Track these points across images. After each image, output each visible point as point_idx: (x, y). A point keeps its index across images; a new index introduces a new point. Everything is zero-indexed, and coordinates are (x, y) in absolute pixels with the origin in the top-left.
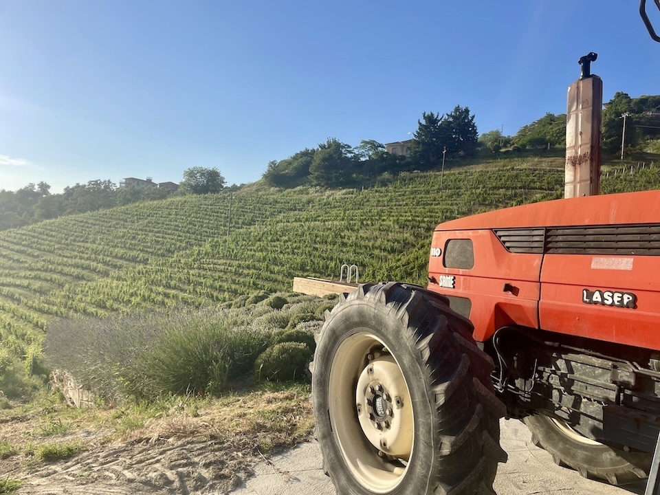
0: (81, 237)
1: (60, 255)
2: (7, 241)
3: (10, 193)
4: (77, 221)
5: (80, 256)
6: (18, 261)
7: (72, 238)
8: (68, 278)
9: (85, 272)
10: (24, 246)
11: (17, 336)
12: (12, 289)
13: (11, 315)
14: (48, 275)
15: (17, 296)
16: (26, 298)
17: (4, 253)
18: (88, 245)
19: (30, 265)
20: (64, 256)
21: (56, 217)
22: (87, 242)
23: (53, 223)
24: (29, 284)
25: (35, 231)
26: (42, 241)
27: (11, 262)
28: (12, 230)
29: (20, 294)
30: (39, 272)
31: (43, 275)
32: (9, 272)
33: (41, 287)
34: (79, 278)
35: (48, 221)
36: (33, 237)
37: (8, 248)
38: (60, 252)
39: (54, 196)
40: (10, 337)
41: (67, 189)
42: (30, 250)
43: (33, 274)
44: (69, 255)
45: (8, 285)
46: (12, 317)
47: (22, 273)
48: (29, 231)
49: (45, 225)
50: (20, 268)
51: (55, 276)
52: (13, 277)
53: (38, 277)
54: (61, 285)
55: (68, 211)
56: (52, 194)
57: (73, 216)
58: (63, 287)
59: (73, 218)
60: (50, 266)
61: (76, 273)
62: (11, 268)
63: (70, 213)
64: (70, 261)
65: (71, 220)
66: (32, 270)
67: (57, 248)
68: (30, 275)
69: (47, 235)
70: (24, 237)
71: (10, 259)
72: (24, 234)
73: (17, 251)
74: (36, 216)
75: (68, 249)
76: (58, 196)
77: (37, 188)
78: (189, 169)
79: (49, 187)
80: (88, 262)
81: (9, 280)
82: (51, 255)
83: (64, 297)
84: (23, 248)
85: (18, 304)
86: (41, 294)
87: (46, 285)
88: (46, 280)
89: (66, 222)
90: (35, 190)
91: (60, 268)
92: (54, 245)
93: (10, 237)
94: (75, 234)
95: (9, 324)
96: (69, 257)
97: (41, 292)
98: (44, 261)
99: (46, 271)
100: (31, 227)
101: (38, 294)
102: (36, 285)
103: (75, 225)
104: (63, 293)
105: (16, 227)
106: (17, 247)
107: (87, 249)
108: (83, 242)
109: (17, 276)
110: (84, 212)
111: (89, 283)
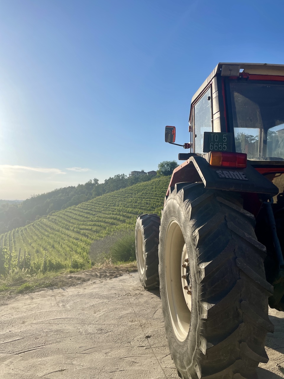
0: (113, 203)
1: (104, 213)
2: (82, 208)
3: (82, 185)
4: (110, 196)
5: (113, 213)
6: (87, 217)
7: (109, 204)
8: (108, 225)
9: (115, 221)
10: (89, 210)
11: (87, 252)
12: (85, 231)
13: (84, 243)
14: (99, 224)
15: (87, 234)
16: (90, 235)
17: (81, 214)
18: (116, 207)
19: (92, 219)
20: (106, 214)
21: (102, 195)
22: (115, 206)
23: (100, 198)
24: (91, 228)
25: (93, 203)
26: (96, 207)
27: (84, 218)
28: (83, 203)
29: (88, 233)
30: (95, 222)
31: (97, 223)
32: (83, 223)
33: (96, 229)
34: (113, 224)
35: (98, 197)
36: (93, 205)
37: (82, 212)
38: (104, 212)
39: (100, 185)
40: (84, 254)
41: (106, 181)
42: (91, 212)
43: (93, 223)
44: (108, 213)
45: (83, 229)
46: (85, 244)
47: (89, 223)
48: (90, 203)
49: (97, 199)
50: (88, 221)
51: (102, 224)
52: (85, 225)
53: (95, 224)
54: (105, 228)
55: (107, 191)
56: (100, 184)
57: (109, 194)
58: (106, 229)
59: (109, 195)
60: (100, 219)
61: (111, 222)
62: (84, 221)
63: (108, 192)
64: (108, 216)
65: (108, 196)
66: (92, 221)
67: (103, 210)
68: (92, 224)
69: (98, 204)
70: (89, 206)
71: (83, 217)
72: (88, 205)
73: (86, 213)
74: (93, 195)
75: (107, 210)
76: (102, 184)
77: (93, 182)
78: (161, 163)
79: (98, 180)
80: (116, 216)
81: (83, 227)
82: (100, 213)
83: (106, 233)
84: (88, 211)
85: (87, 238)
86: (97, 233)
87: (98, 228)
88: (98, 226)
89: (106, 197)
90: (92, 183)
91: (104, 219)
92: (101, 209)
93: (83, 206)
94: (110, 202)
95: (84, 247)
96: (108, 214)
97: (97, 232)
98: (97, 217)
99: (98, 221)
100: (91, 201)
101: (95, 233)
102: (95, 228)
103: (109, 198)
104: (106, 232)
105: (85, 202)
106: (86, 211)
107: (115, 209)
108: (113, 206)
109: (87, 225)
110: (113, 191)
111: (117, 226)
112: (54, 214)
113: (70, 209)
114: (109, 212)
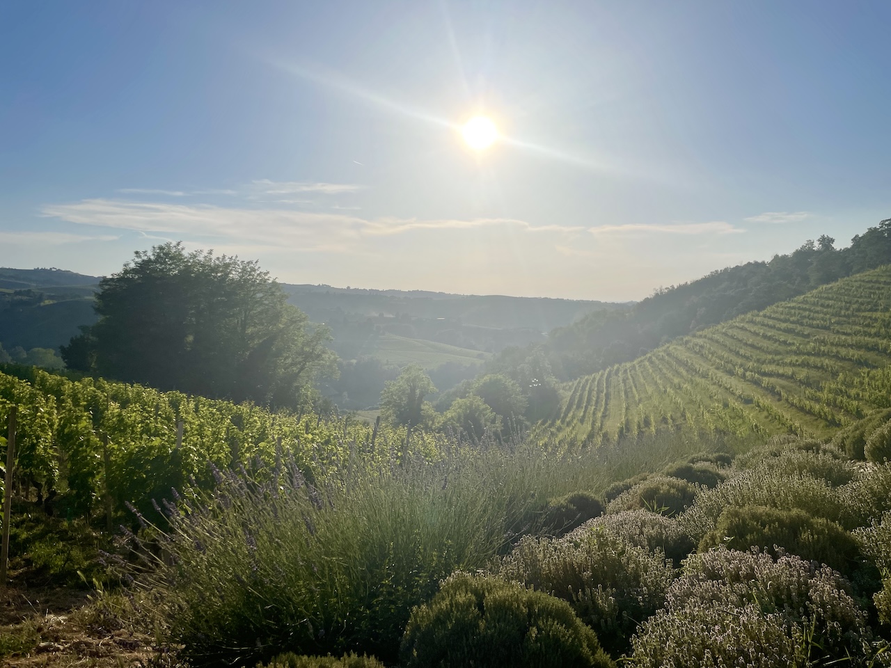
0: (868, 303)
1: (838, 332)
2: (774, 318)
3: (785, 257)
4: (863, 281)
5: (865, 332)
6: (785, 343)
7: (855, 306)
8: (847, 364)
9: (871, 356)
10: (793, 322)
12: (773, 380)
14: (819, 361)
15: (778, 389)
16: (788, 391)
17: (769, 334)
18: (878, 314)
19: (798, 348)
20: (842, 333)
21: (836, 280)
22: (876, 310)
23: (831, 288)
24: (793, 373)
25: (807, 303)
26: (816, 315)
27: (776, 344)
28: (780, 303)
29: (783, 387)
30: (808, 357)
31: (812, 359)
32: (773, 358)
33: (808, 378)
34: (861, 363)
35: (825, 286)
36: (805, 310)
37: (773, 327)
38: (837, 327)
39: (840, 252)
41: (856, 239)
42: (799, 328)
43: (801, 359)
44: (849, 331)
47: (788, 360)
48: (799, 303)
49: (821, 293)
50: (788, 353)
51: (826, 361)
53: (806, 363)
54: (835, 374)
56: (838, 249)
58: (838, 377)
59: (859, 278)
60: (823, 348)
61: (856, 357)
62: (777, 353)
64: (849, 339)
66: (800, 354)
67: (835, 323)
68: (797, 361)
69: (822, 305)
70: (793, 311)
71: (776, 341)
72: (793, 308)
74: (812, 283)
75: (848, 323)
76: (847, 250)
77: (817, 246)
79: (833, 241)
80: (875, 339)
81: (772, 368)
82: (827, 332)
84: (791, 326)
87: (814, 374)
89: (848, 284)
90: (815, 249)
91: (834, 350)
92: (830, 319)
93: (777, 312)
94: (860, 300)
97: (807, 383)
98: (816, 341)
99: (816, 355)
101: (803, 387)
102: (802, 374)
103: (860, 287)
104: (834, 386)
106: (784, 325)
107: (876, 320)
108: (870, 310)
109: (783, 363)
110: (874, 267)
112: (700, 333)
113: (743, 320)
114: (853, 327)
